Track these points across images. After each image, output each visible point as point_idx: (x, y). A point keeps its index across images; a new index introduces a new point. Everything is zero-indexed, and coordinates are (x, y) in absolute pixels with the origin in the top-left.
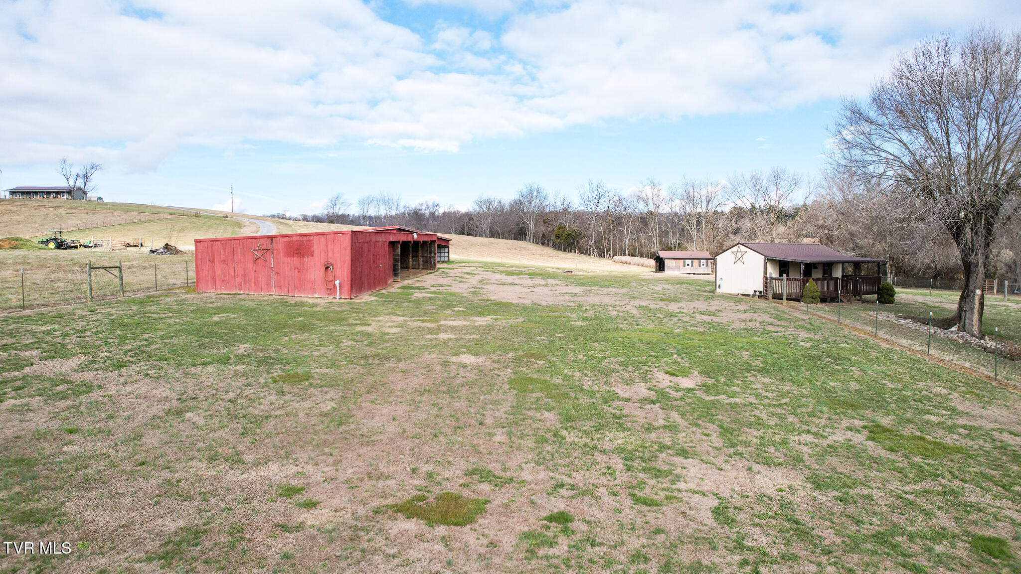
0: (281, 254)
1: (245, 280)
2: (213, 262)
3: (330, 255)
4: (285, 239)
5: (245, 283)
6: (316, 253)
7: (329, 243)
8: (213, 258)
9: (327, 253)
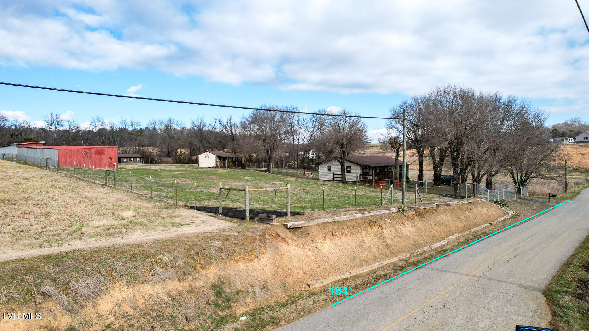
0: (93, 154)
1: (79, 164)
2: (66, 157)
3: (111, 154)
4: (95, 149)
5: (79, 165)
6: (106, 154)
7: (111, 150)
8: (66, 156)
9: (110, 154)
